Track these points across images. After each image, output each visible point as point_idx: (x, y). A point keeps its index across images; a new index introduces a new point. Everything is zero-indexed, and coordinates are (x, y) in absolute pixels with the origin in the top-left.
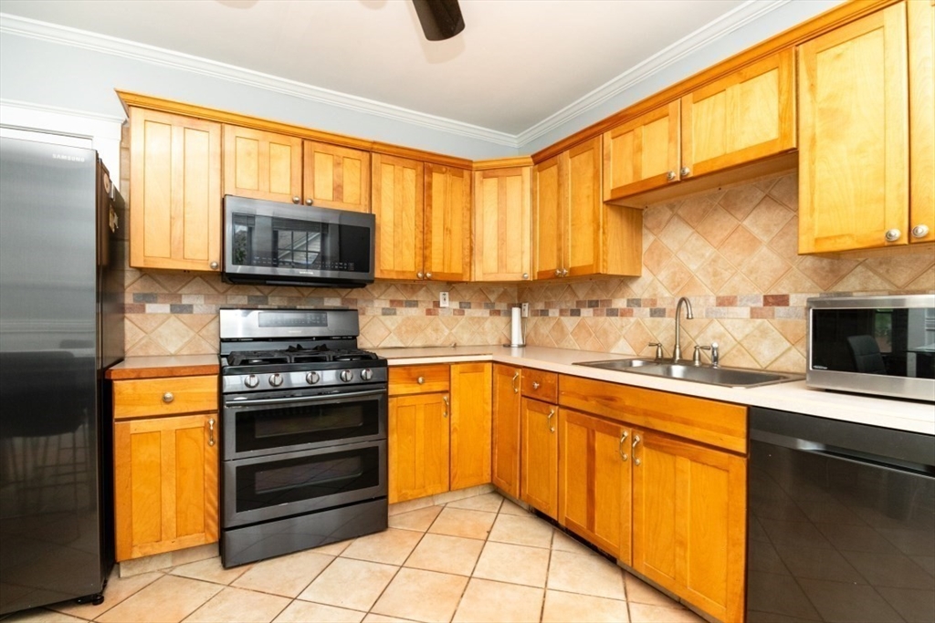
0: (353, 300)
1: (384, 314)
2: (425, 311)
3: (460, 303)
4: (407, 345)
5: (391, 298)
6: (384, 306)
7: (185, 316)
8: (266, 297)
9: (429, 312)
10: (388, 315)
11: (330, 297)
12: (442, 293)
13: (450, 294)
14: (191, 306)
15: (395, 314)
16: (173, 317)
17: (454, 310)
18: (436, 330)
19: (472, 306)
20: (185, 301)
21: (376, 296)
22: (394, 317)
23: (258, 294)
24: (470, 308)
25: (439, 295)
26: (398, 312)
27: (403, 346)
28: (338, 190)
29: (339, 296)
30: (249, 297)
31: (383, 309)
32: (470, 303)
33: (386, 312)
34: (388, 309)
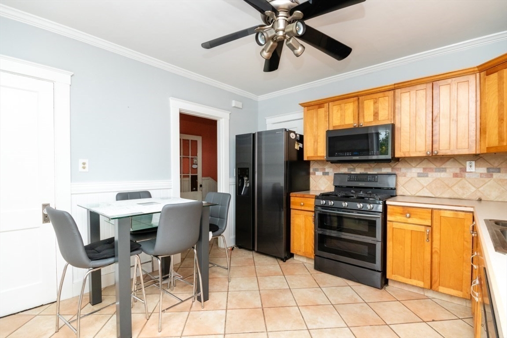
0: (398, 168)
1: (419, 176)
2: (452, 175)
3: (488, 168)
4: (437, 196)
5: (424, 167)
6: (419, 171)
7: (327, 176)
8: (355, 168)
9: (456, 175)
10: (421, 177)
11: (385, 167)
12: (468, 163)
13: (475, 163)
14: (328, 173)
15: (427, 176)
16: (323, 177)
17: (481, 174)
18: (463, 188)
19: (502, 170)
20: (327, 171)
21: (414, 166)
22: (427, 178)
23: (352, 167)
24: (499, 172)
25: (466, 163)
26: (429, 175)
27: (433, 196)
28: (376, 114)
29: (391, 166)
30: (348, 168)
31: (418, 173)
32: (499, 169)
33: (420, 175)
34: (421, 173)
